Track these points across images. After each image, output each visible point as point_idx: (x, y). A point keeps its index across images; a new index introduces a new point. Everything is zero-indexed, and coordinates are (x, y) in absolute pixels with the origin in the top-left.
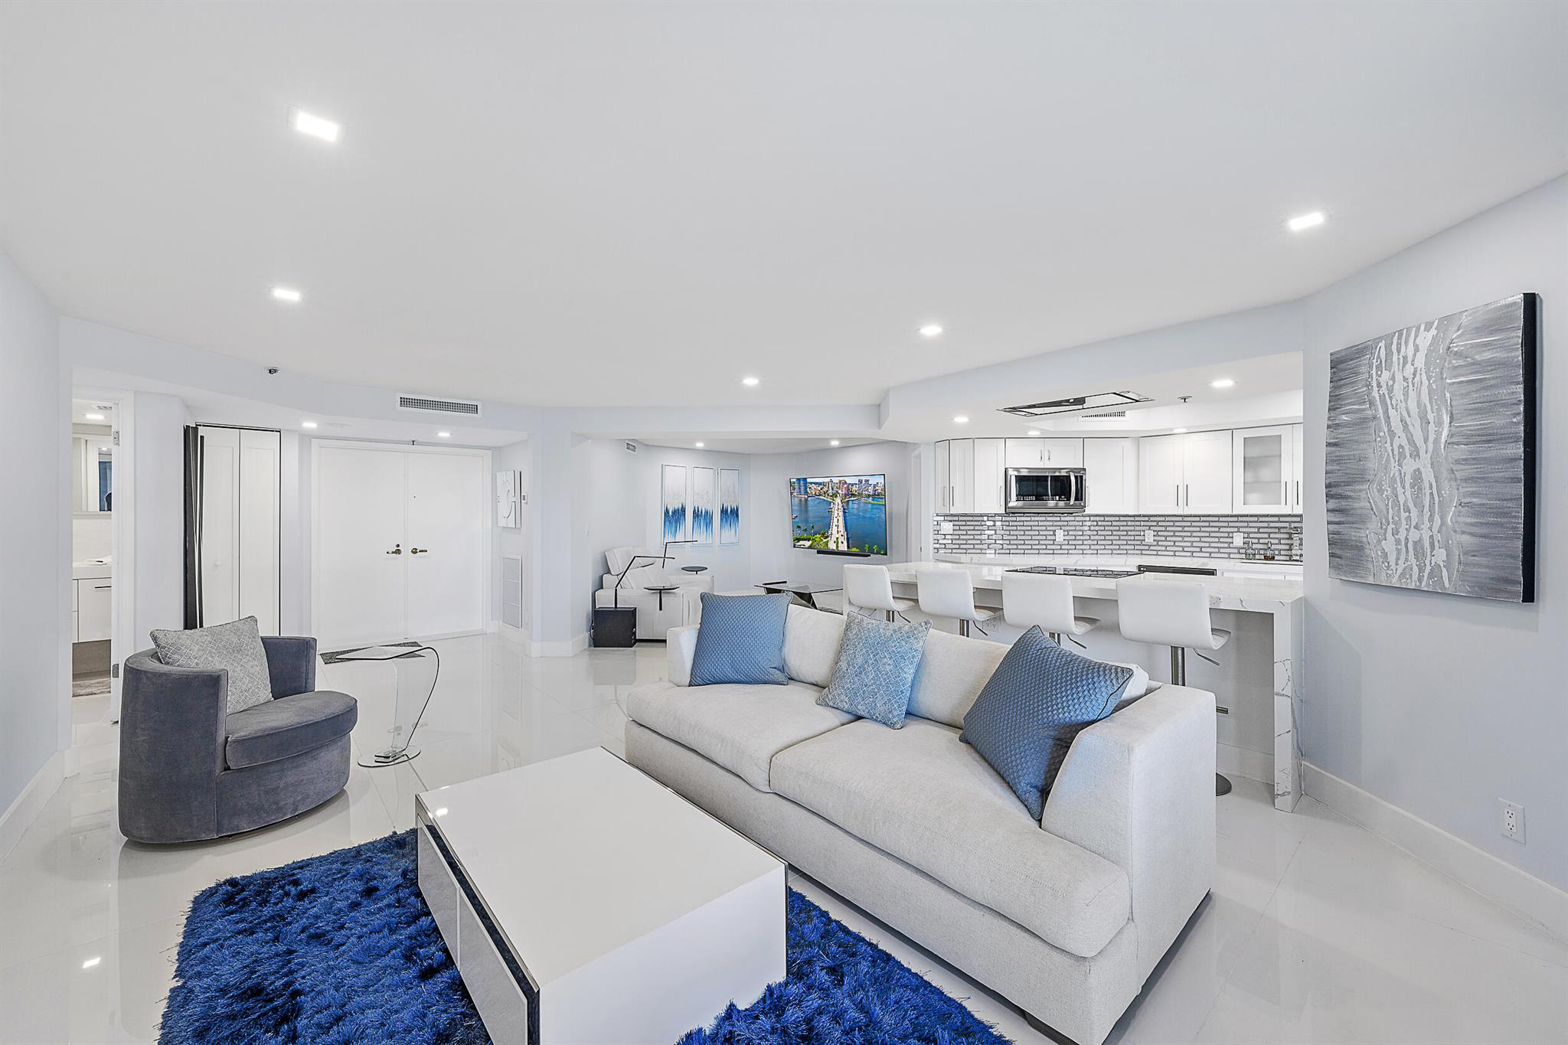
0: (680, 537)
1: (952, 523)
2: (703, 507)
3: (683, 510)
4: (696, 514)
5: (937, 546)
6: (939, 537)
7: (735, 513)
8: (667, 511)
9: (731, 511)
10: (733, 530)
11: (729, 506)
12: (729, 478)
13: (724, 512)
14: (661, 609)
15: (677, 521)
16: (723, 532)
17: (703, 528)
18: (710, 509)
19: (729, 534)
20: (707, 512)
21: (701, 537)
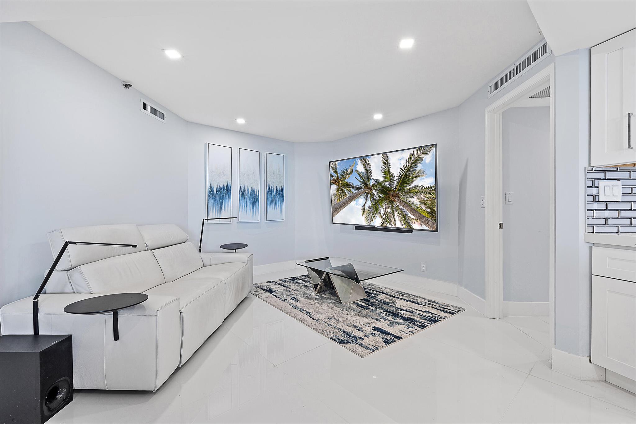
0: (225, 213)
1: (620, 183)
2: (250, 186)
3: (229, 189)
4: (243, 193)
5: (591, 222)
6: (595, 206)
7: (280, 193)
8: (211, 189)
9: (277, 191)
10: (279, 208)
11: (275, 186)
12: (275, 162)
13: (270, 191)
14: (116, 338)
15: (223, 199)
16: (269, 211)
17: (250, 206)
18: (256, 188)
19: (274, 212)
20: (253, 192)
21: (247, 214)
